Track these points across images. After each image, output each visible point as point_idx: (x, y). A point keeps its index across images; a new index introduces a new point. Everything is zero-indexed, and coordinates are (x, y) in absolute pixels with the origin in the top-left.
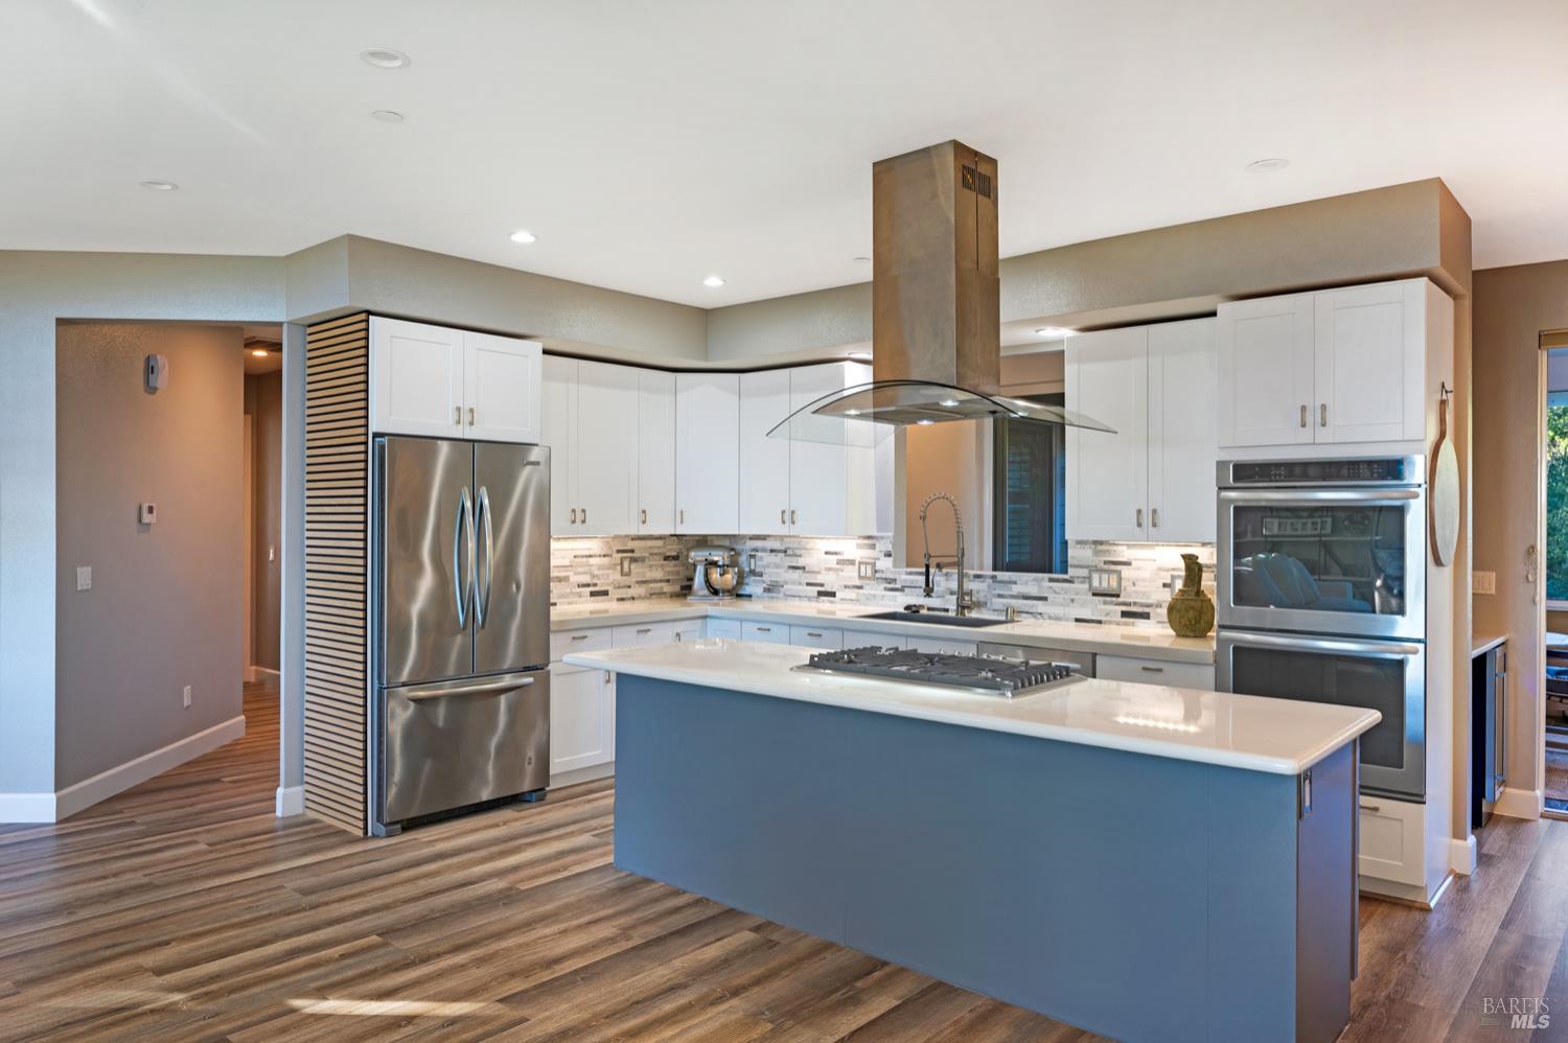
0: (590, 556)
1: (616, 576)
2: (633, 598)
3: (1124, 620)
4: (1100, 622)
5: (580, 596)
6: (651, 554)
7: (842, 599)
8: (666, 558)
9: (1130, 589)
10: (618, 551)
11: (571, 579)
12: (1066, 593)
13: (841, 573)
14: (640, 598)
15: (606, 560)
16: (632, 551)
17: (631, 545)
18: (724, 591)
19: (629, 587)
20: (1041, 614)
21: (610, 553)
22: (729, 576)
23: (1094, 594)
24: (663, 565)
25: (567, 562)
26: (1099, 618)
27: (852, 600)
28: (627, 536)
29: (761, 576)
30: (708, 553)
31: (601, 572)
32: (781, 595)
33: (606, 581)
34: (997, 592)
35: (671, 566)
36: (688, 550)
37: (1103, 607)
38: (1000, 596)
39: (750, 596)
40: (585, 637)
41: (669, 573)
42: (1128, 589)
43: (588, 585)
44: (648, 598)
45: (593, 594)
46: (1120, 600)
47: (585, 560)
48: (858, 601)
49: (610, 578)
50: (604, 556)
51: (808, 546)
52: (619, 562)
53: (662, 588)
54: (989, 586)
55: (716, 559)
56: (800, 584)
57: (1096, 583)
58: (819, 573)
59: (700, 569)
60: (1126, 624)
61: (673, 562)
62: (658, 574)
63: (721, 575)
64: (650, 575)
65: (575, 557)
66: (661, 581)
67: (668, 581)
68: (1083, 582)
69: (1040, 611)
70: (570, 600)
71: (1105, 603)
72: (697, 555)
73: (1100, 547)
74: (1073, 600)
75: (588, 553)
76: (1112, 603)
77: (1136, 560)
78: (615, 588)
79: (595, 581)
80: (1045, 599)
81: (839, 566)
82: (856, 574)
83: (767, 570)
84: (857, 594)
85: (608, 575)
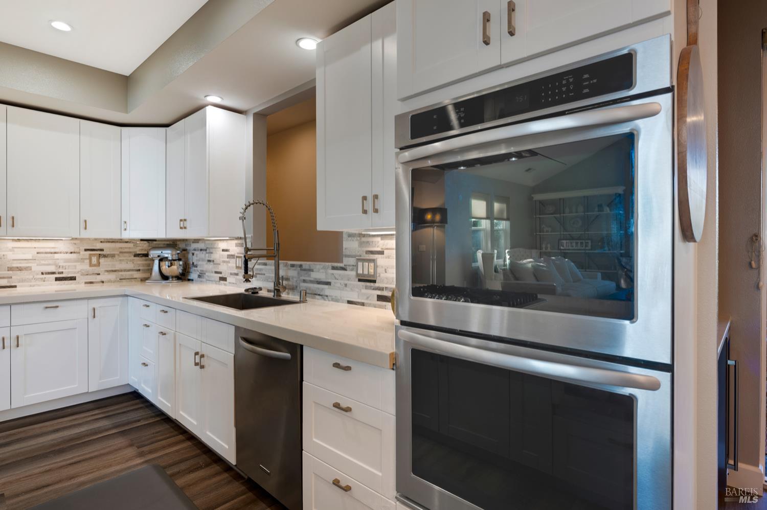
0: (55, 253)
1: (85, 266)
2: (103, 282)
3: (380, 303)
4: (363, 304)
5: (44, 281)
6: (121, 252)
7: (230, 283)
8: (136, 255)
9: (383, 275)
10: (86, 250)
11: (33, 269)
12: (342, 279)
13: (229, 265)
14: (110, 281)
15: (74, 256)
16: (102, 250)
17: (99, 246)
18: (173, 277)
19: (99, 274)
20: (327, 296)
21: (77, 250)
22: (174, 267)
23: (360, 280)
24: (133, 260)
25: (29, 256)
26: (363, 301)
27: (233, 283)
28: (96, 239)
29: (197, 267)
30: (160, 252)
31: (64, 264)
32: (204, 280)
33: (74, 270)
34: (303, 278)
35: (140, 261)
36: (150, 250)
37: (364, 291)
38: (304, 281)
39: (193, 280)
40: (57, 307)
41: (139, 265)
42: (382, 275)
43: (53, 273)
44: (118, 281)
45: (57, 279)
46: (377, 285)
47: (49, 255)
48: (236, 284)
49: (78, 267)
50: (71, 253)
51: (215, 247)
52: (88, 257)
53: (132, 275)
54: (298, 274)
55: (166, 256)
56: (212, 272)
57: (360, 271)
58: (219, 264)
59: (157, 262)
60: (380, 307)
61: (144, 258)
62: (130, 266)
63: (169, 267)
64: (118, 266)
65: (38, 253)
66: (132, 270)
67: (139, 270)
68: (352, 270)
69: (326, 294)
70: (32, 284)
71: (366, 288)
72: (154, 253)
73: (364, 239)
74: (346, 285)
75: (53, 251)
76: (370, 288)
77: (387, 249)
78: (82, 275)
79: (61, 270)
80: (328, 283)
81: (228, 260)
82: (235, 265)
83: (200, 263)
84: (236, 279)
85: (75, 266)
